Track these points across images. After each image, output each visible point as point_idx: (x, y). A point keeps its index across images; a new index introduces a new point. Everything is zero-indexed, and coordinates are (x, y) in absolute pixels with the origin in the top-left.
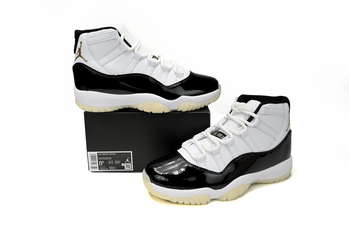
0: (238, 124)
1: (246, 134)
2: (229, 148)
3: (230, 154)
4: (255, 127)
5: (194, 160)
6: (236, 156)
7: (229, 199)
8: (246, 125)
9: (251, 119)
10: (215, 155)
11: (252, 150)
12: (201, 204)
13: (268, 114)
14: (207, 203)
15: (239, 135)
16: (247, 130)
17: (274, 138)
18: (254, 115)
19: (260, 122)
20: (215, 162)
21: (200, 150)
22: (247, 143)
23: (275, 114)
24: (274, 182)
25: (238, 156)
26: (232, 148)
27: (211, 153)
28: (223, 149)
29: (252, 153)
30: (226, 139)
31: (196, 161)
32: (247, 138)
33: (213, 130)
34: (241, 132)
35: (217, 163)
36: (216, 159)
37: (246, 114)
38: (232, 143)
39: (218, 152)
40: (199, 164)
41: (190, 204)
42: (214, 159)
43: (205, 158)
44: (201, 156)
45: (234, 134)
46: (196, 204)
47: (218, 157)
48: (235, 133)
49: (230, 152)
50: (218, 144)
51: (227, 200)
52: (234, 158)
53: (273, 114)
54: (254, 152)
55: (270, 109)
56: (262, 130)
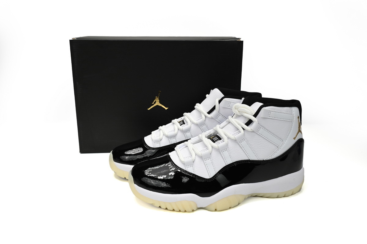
0: (236, 127)
1: (242, 139)
2: (221, 153)
3: (222, 159)
4: (253, 132)
5: (182, 163)
6: (229, 162)
7: (218, 210)
8: (244, 129)
9: (249, 122)
10: (205, 159)
11: (249, 156)
12: (185, 211)
13: (269, 117)
14: (193, 211)
15: (234, 139)
16: (244, 134)
17: (277, 146)
18: (253, 118)
19: (260, 126)
20: (205, 167)
21: (190, 153)
22: (243, 149)
23: (278, 119)
24: (278, 197)
25: (232, 163)
26: (226, 153)
27: (201, 157)
28: (214, 153)
29: (249, 161)
30: (220, 143)
31: (184, 164)
32: (244, 143)
33: (211, 133)
34: (237, 136)
35: (207, 168)
36: (205, 164)
37: (245, 117)
38: (226, 148)
39: (209, 156)
40: (187, 168)
41: (174, 210)
42: (203, 163)
43: (193, 162)
44: (190, 159)
45: (229, 138)
46: (180, 211)
47: (208, 161)
48: (231, 137)
49: (222, 157)
50: (210, 148)
51: (216, 210)
52: (227, 164)
53: (275, 118)
54: (251, 159)
55: (271, 112)
56: (261, 135)
